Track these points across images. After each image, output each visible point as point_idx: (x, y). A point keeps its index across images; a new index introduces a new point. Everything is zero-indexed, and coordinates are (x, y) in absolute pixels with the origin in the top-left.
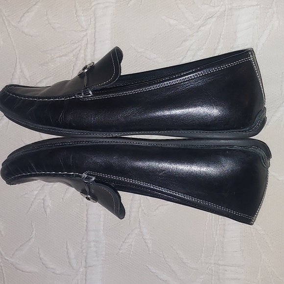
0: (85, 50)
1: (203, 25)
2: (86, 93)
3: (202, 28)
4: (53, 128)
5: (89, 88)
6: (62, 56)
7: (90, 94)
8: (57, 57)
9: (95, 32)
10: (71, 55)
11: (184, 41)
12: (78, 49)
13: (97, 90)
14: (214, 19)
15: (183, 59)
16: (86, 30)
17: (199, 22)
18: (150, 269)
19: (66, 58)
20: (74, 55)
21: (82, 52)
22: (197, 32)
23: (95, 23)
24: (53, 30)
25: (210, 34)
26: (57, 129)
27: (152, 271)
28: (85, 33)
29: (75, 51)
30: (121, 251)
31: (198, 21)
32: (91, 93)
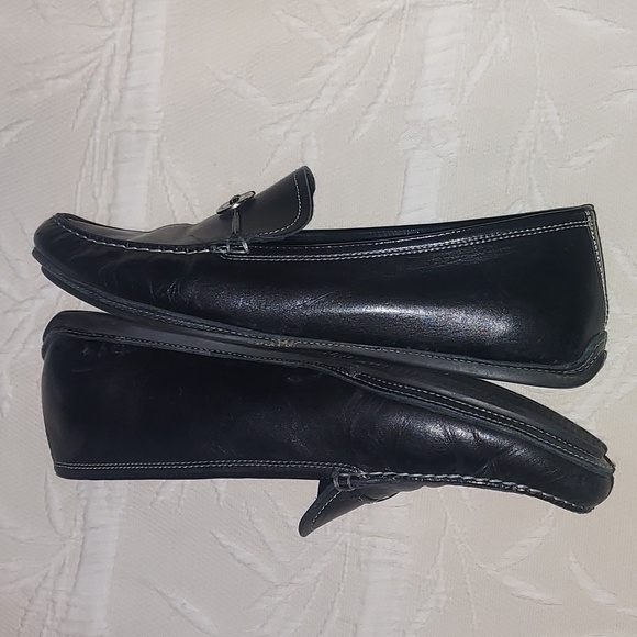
0: (108, 67)
1: (357, 35)
2: (236, 246)
3: (356, 41)
4: (151, 308)
5: (243, 237)
6: (59, 77)
7: (243, 249)
8: (47, 79)
9: (133, 30)
10: (79, 75)
11: (319, 64)
12: (93, 65)
13: (259, 244)
14: (380, 25)
15: (312, 102)
16: (113, 26)
17: (350, 27)
18: (217, 539)
19: (68, 82)
20: (84, 77)
21: (102, 70)
22: (344, 48)
23: (133, 13)
24: (42, 20)
25: (370, 54)
26: (159, 310)
27: (224, 542)
28: (110, 32)
29: (87, 68)
30: (161, 498)
31: (347, 25)
32: (246, 247)
